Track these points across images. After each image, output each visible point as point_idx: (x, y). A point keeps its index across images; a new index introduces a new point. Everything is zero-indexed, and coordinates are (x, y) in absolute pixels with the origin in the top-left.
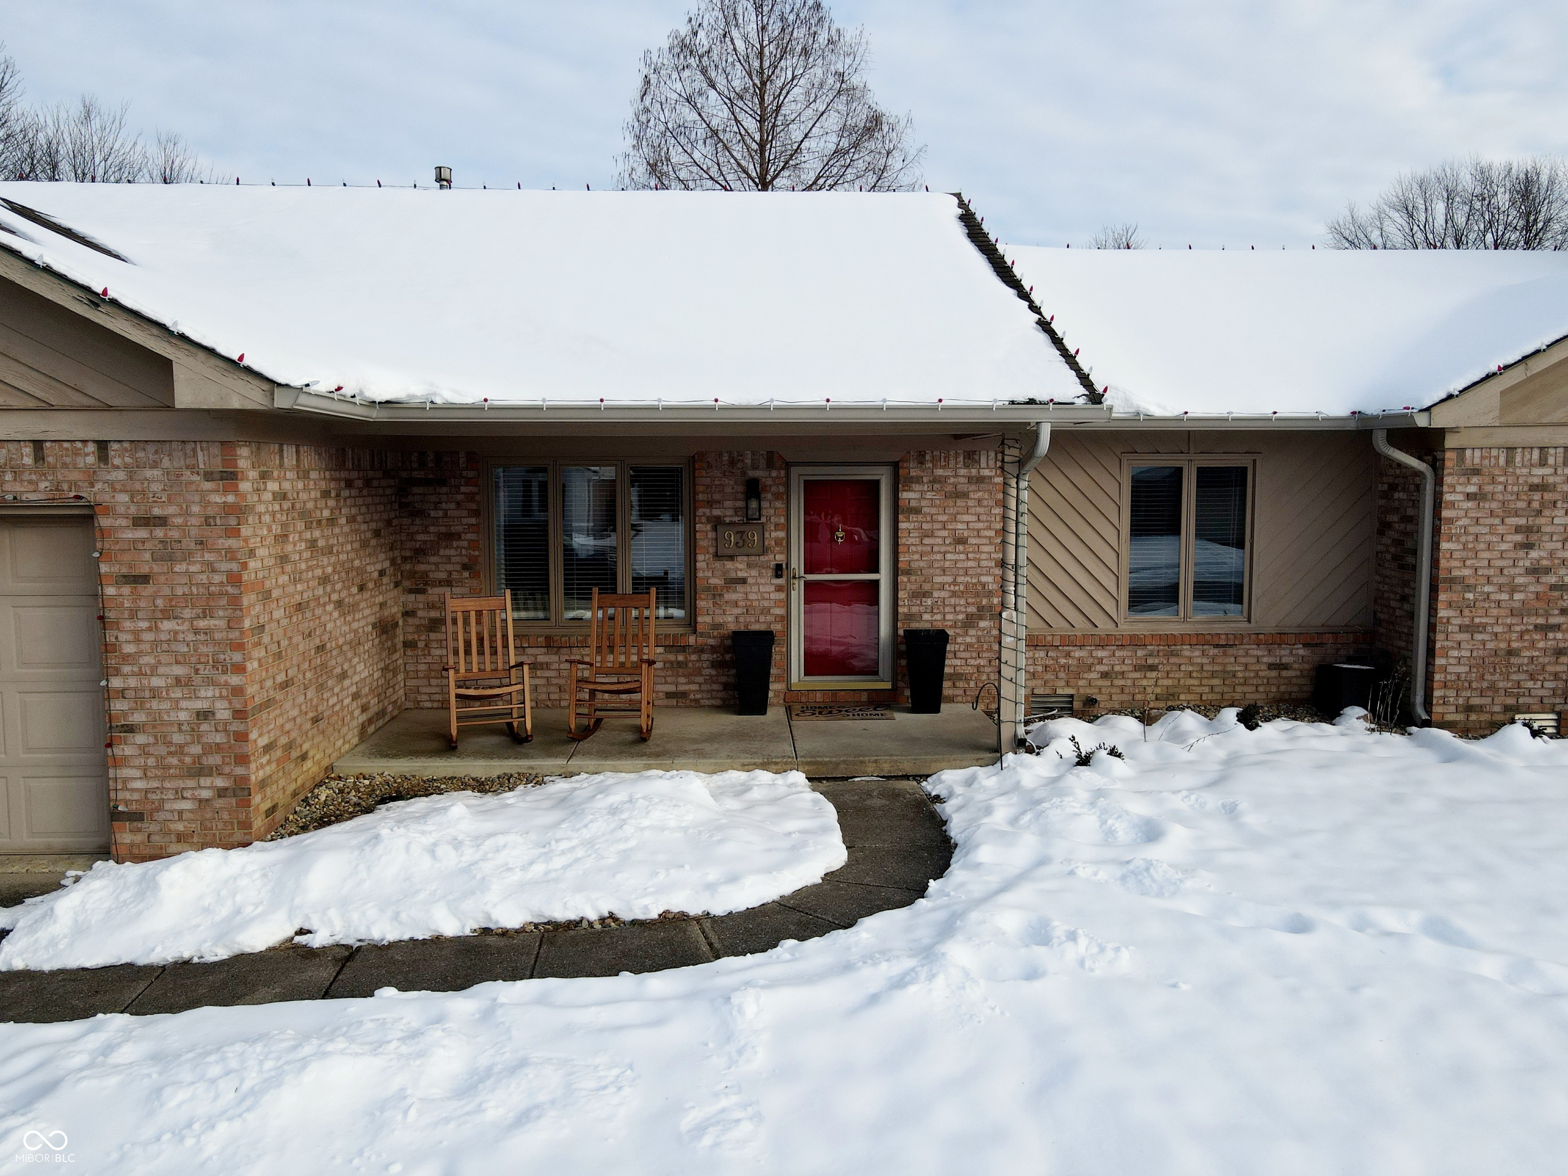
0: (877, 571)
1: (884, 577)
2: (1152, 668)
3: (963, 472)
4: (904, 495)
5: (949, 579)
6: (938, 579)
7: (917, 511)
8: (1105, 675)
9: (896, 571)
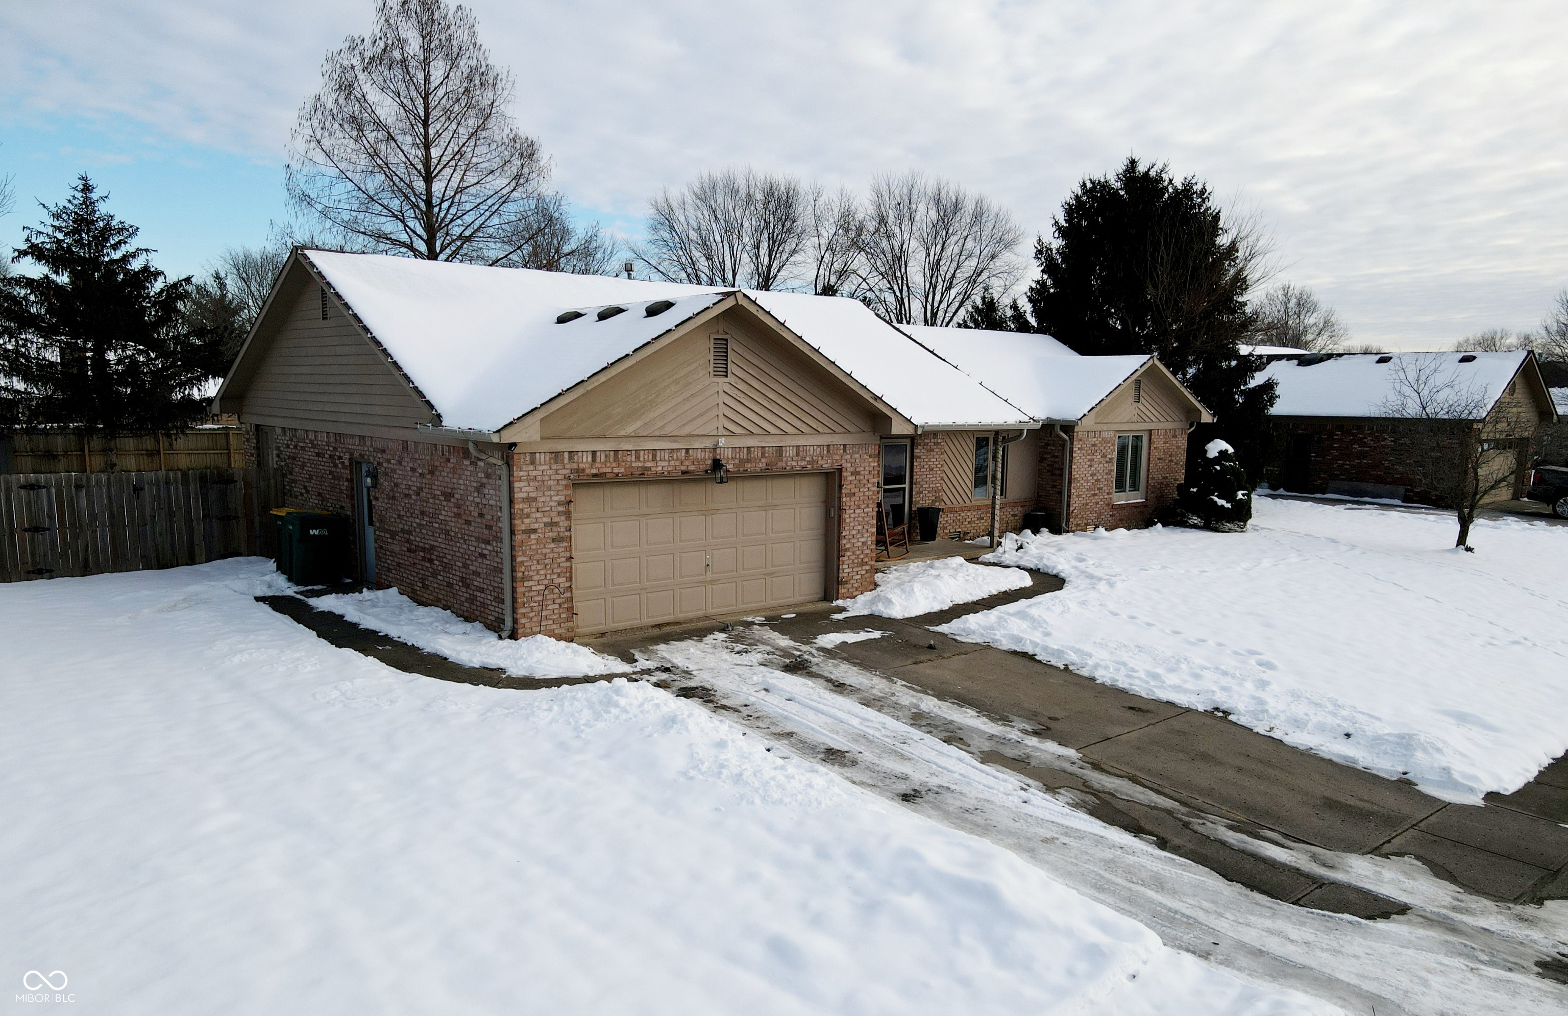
0: (905, 483)
1: (907, 486)
2: (983, 519)
3: (933, 440)
4: (916, 451)
5: (927, 486)
6: (924, 486)
7: (920, 457)
8: (969, 522)
9: (911, 483)
